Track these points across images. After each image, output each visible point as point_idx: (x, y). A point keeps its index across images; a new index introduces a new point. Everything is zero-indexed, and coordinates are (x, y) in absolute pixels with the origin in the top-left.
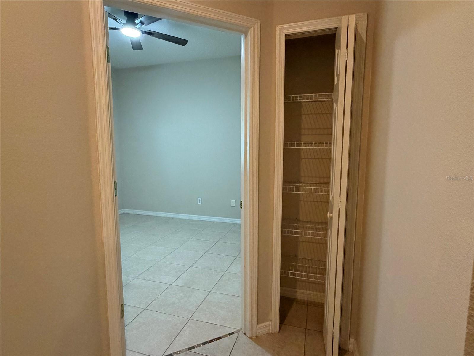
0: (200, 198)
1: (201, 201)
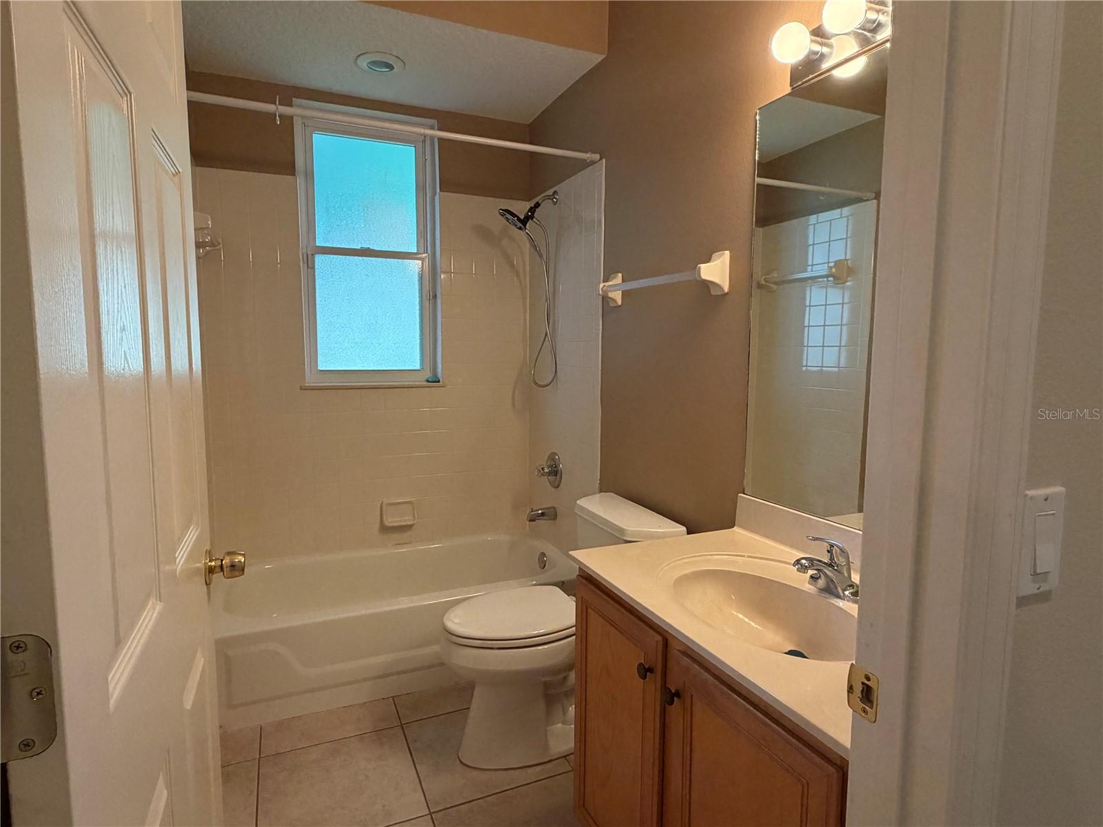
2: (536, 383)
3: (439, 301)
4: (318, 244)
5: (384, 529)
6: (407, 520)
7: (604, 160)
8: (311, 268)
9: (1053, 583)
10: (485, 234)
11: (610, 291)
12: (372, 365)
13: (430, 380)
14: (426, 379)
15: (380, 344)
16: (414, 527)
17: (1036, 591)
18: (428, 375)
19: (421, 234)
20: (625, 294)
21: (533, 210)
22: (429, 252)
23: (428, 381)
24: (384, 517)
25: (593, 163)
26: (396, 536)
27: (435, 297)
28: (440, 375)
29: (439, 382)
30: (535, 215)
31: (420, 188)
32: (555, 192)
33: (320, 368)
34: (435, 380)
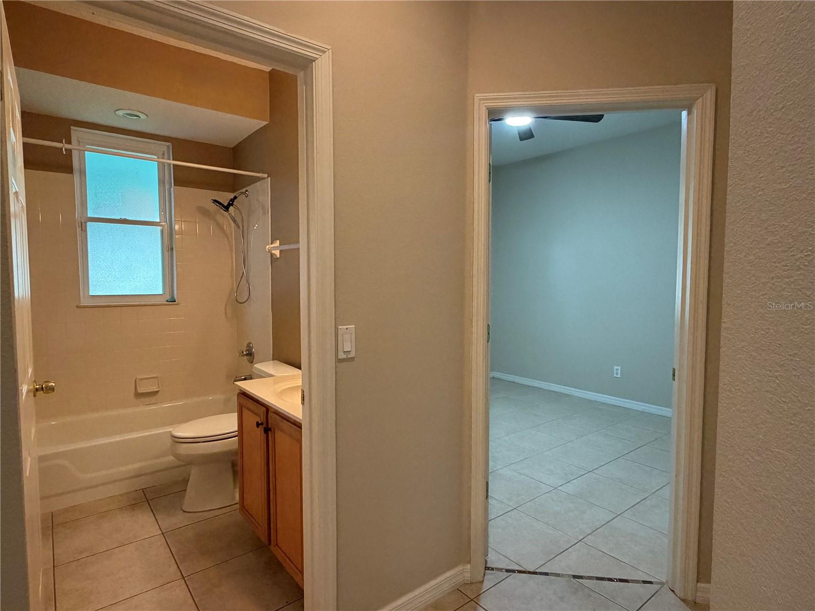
0: (619, 368)
1: (619, 372)
2: (237, 301)
3: (174, 252)
4: (89, 216)
5: (138, 395)
6: (154, 389)
7: (269, 178)
8: (84, 231)
9: (353, 355)
10: (204, 212)
11: (273, 250)
12: (129, 292)
13: (169, 300)
14: (166, 299)
15: (134, 279)
16: (159, 392)
17: (346, 357)
18: (168, 297)
19: (162, 210)
20: (281, 251)
21: (233, 200)
22: (168, 221)
23: (167, 301)
24: (138, 387)
25: (263, 179)
26: (147, 400)
27: (172, 249)
28: (176, 297)
29: (175, 301)
30: (234, 203)
31: (161, 182)
32: (247, 191)
33: (90, 294)
34: (172, 300)
